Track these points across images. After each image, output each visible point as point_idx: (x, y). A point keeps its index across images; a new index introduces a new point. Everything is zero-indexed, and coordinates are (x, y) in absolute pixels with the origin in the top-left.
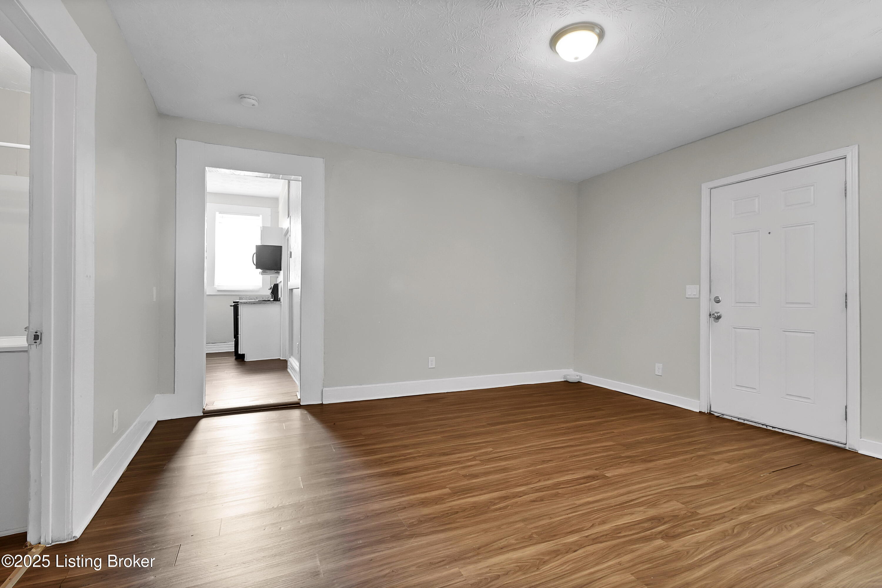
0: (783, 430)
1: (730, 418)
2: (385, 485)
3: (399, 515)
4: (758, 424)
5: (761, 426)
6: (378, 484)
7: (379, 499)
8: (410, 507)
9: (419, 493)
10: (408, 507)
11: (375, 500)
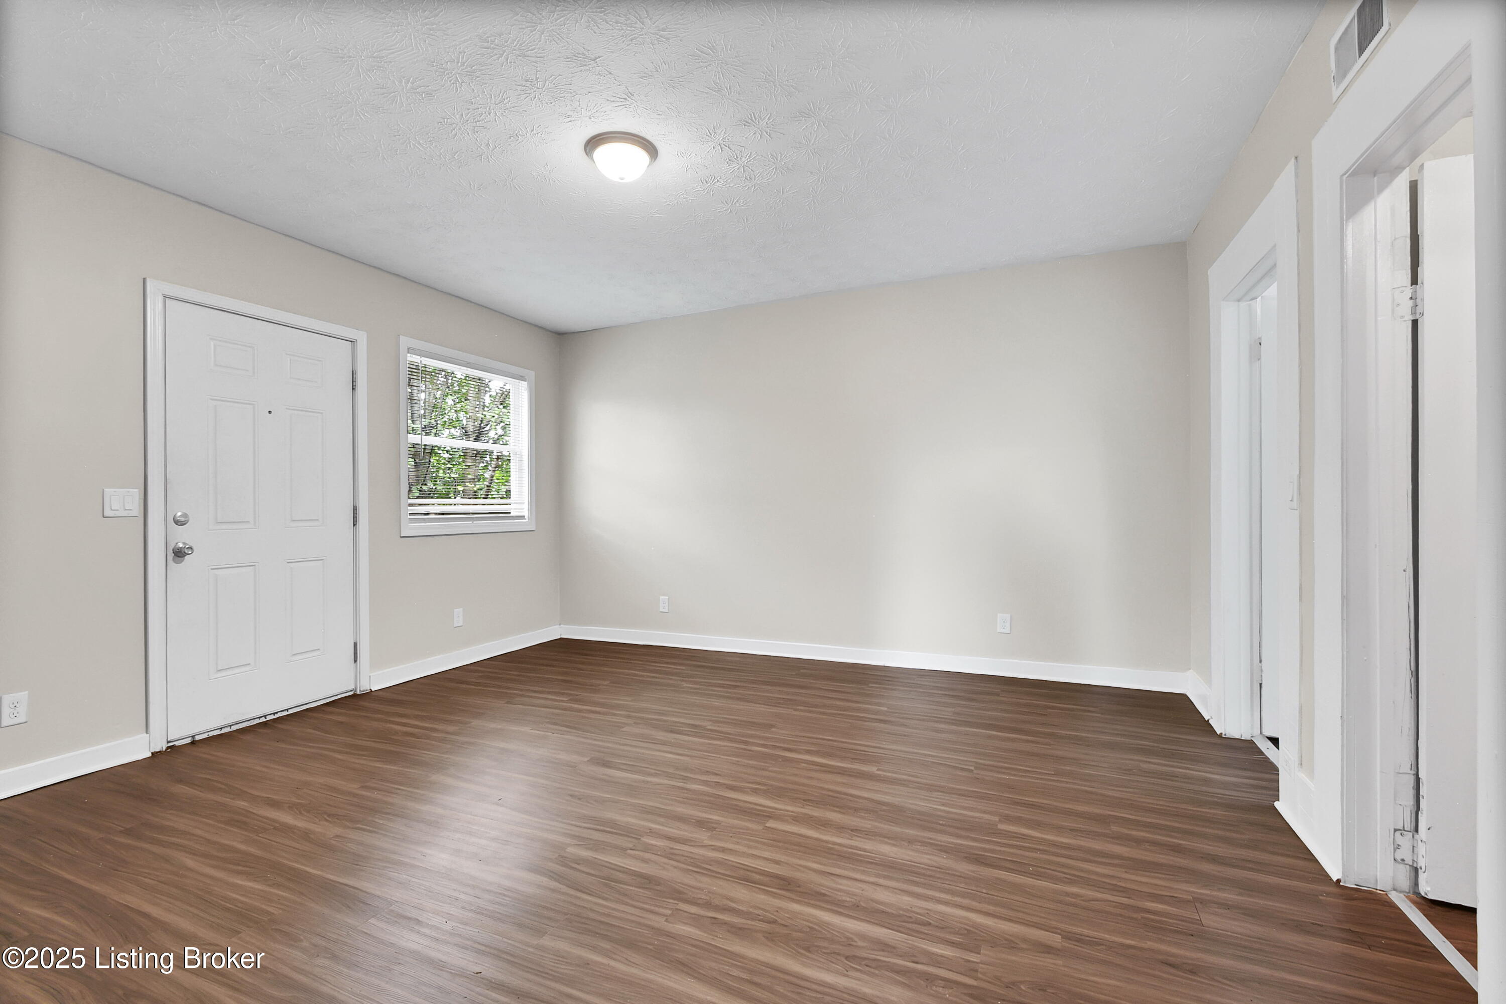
0: (287, 710)
1: (205, 736)
2: (837, 873)
3: (870, 826)
4: (252, 721)
5: (257, 721)
6: (844, 881)
7: (871, 856)
8: (845, 828)
9: (808, 837)
10: (848, 829)
11: (877, 858)
